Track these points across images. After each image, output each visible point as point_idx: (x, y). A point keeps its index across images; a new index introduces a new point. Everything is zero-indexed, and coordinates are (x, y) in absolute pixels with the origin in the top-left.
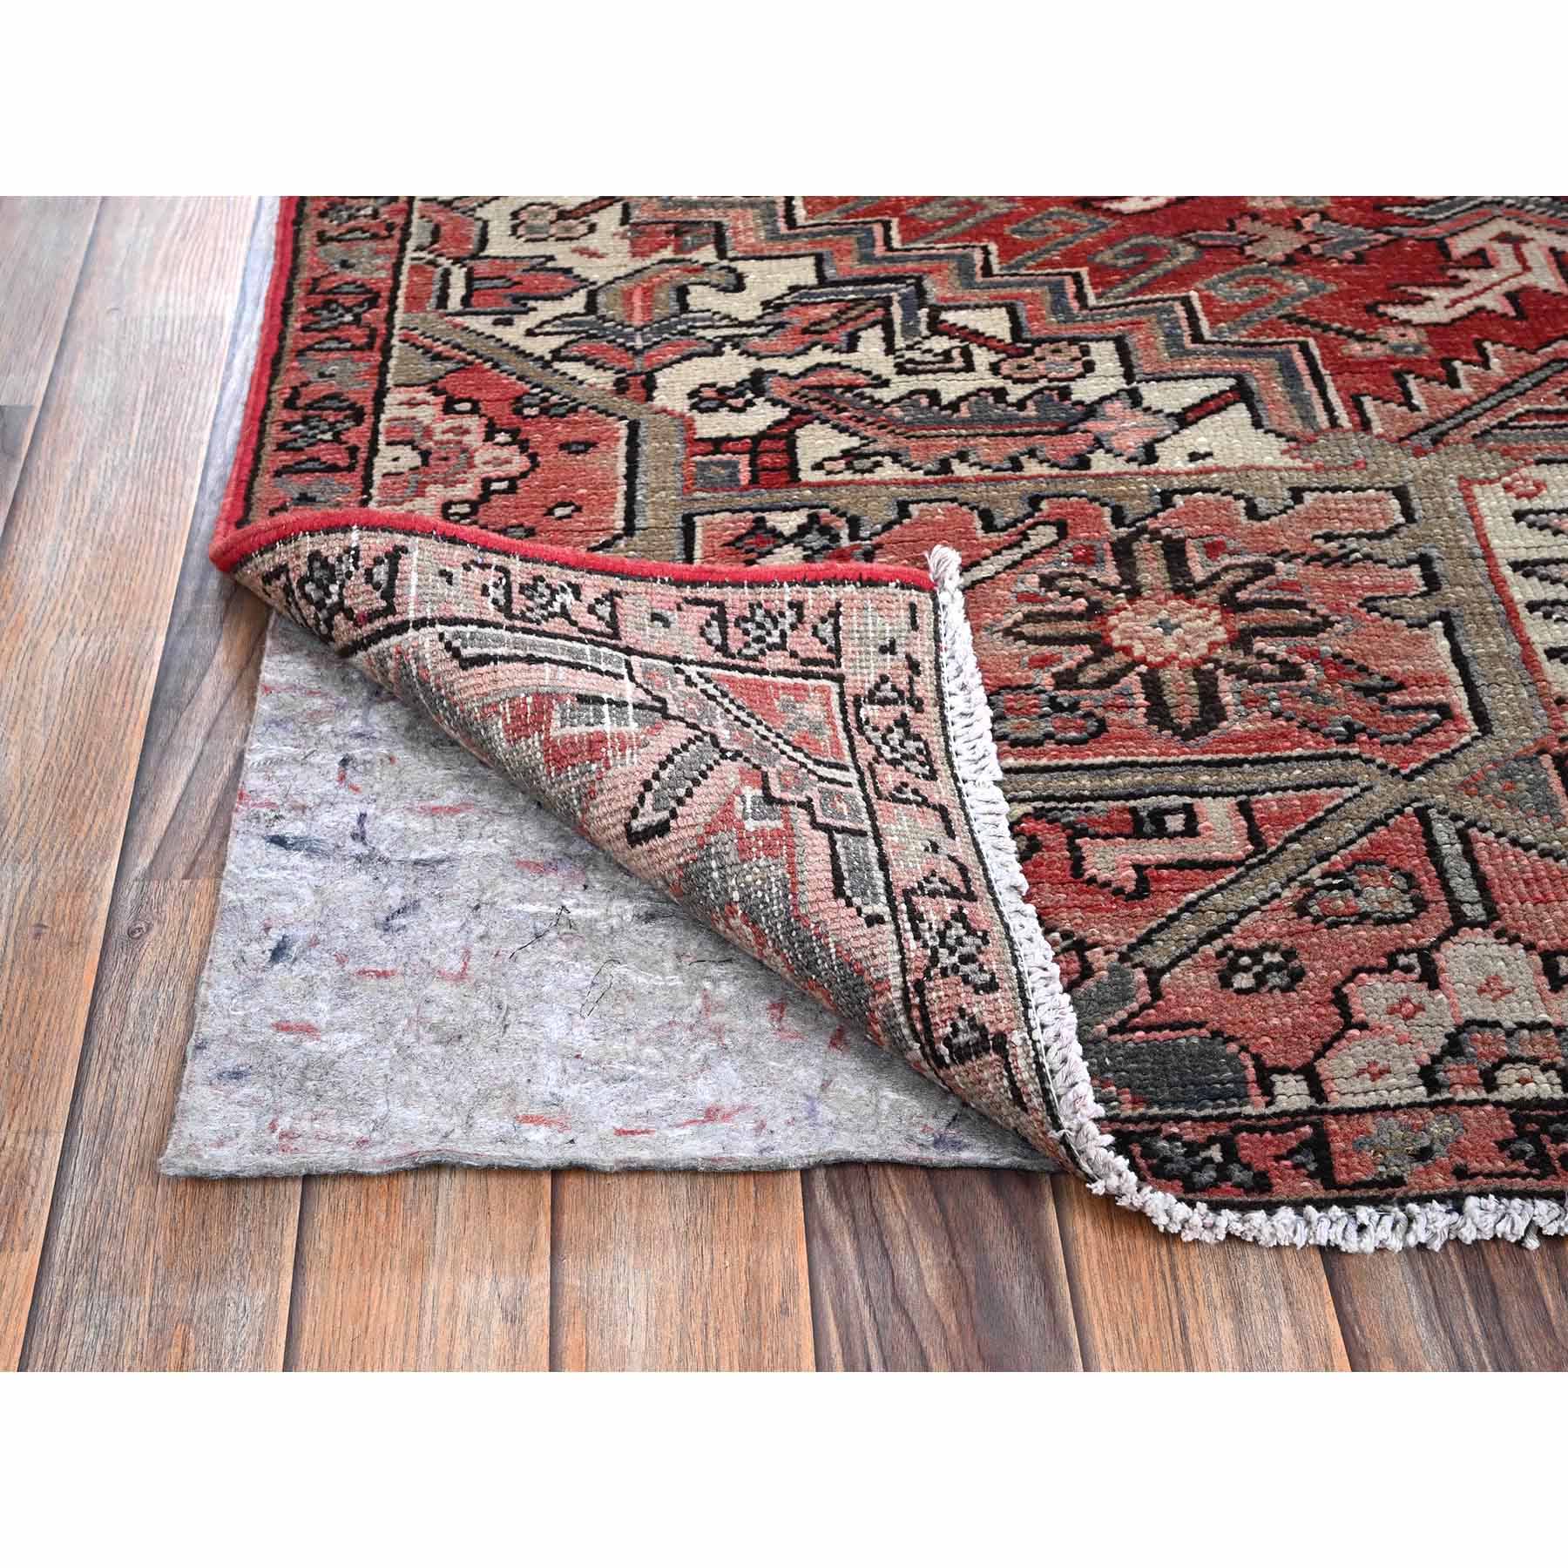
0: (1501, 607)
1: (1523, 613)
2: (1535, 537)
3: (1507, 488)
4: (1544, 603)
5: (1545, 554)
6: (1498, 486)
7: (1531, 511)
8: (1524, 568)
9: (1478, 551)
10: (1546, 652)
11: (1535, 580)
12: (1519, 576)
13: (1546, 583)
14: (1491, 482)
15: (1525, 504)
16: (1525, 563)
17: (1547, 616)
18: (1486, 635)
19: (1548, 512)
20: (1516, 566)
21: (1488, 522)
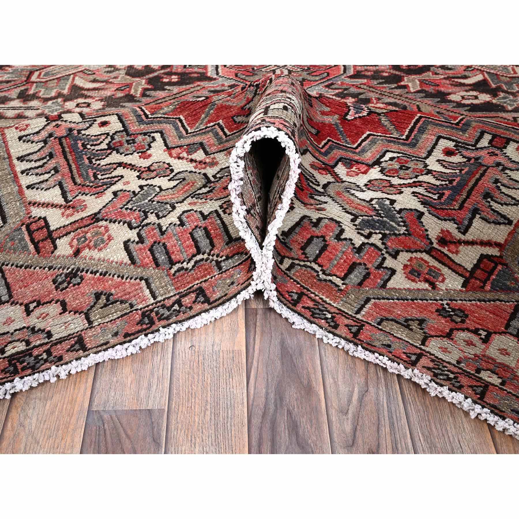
0: (13, 175)
1: (19, 175)
2: (26, 146)
3: (17, 128)
4: (26, 170)
5: (28, 152)
6: (13, 129)
7: (24, 136)
8: (21, 159)
9: (6, 156)
10: (26, 187)
11: (25, 162)
12: (19, 162)
13: (28, 162)
14: (11, 127)
15: (23, 133)
16: (22, 157)
17: (27, 174)
18: (7, 186)
19: (29, 135)
20: (18, 159)
21: (10, 143)
